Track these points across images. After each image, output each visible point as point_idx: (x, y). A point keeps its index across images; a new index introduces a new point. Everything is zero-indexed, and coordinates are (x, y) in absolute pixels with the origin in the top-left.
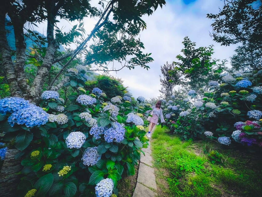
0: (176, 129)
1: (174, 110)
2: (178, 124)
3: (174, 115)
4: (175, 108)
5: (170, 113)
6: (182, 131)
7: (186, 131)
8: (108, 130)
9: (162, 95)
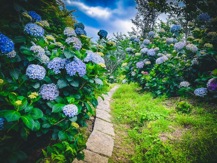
0: (149, 82)
1: (150, 56)
2: (151, 75)
3: (148, 63)
4: (151, 52)
5: (144, 61)
6: (155, 85)
7: (161, 85)
8: (71, 64)
9: (136, 30)
